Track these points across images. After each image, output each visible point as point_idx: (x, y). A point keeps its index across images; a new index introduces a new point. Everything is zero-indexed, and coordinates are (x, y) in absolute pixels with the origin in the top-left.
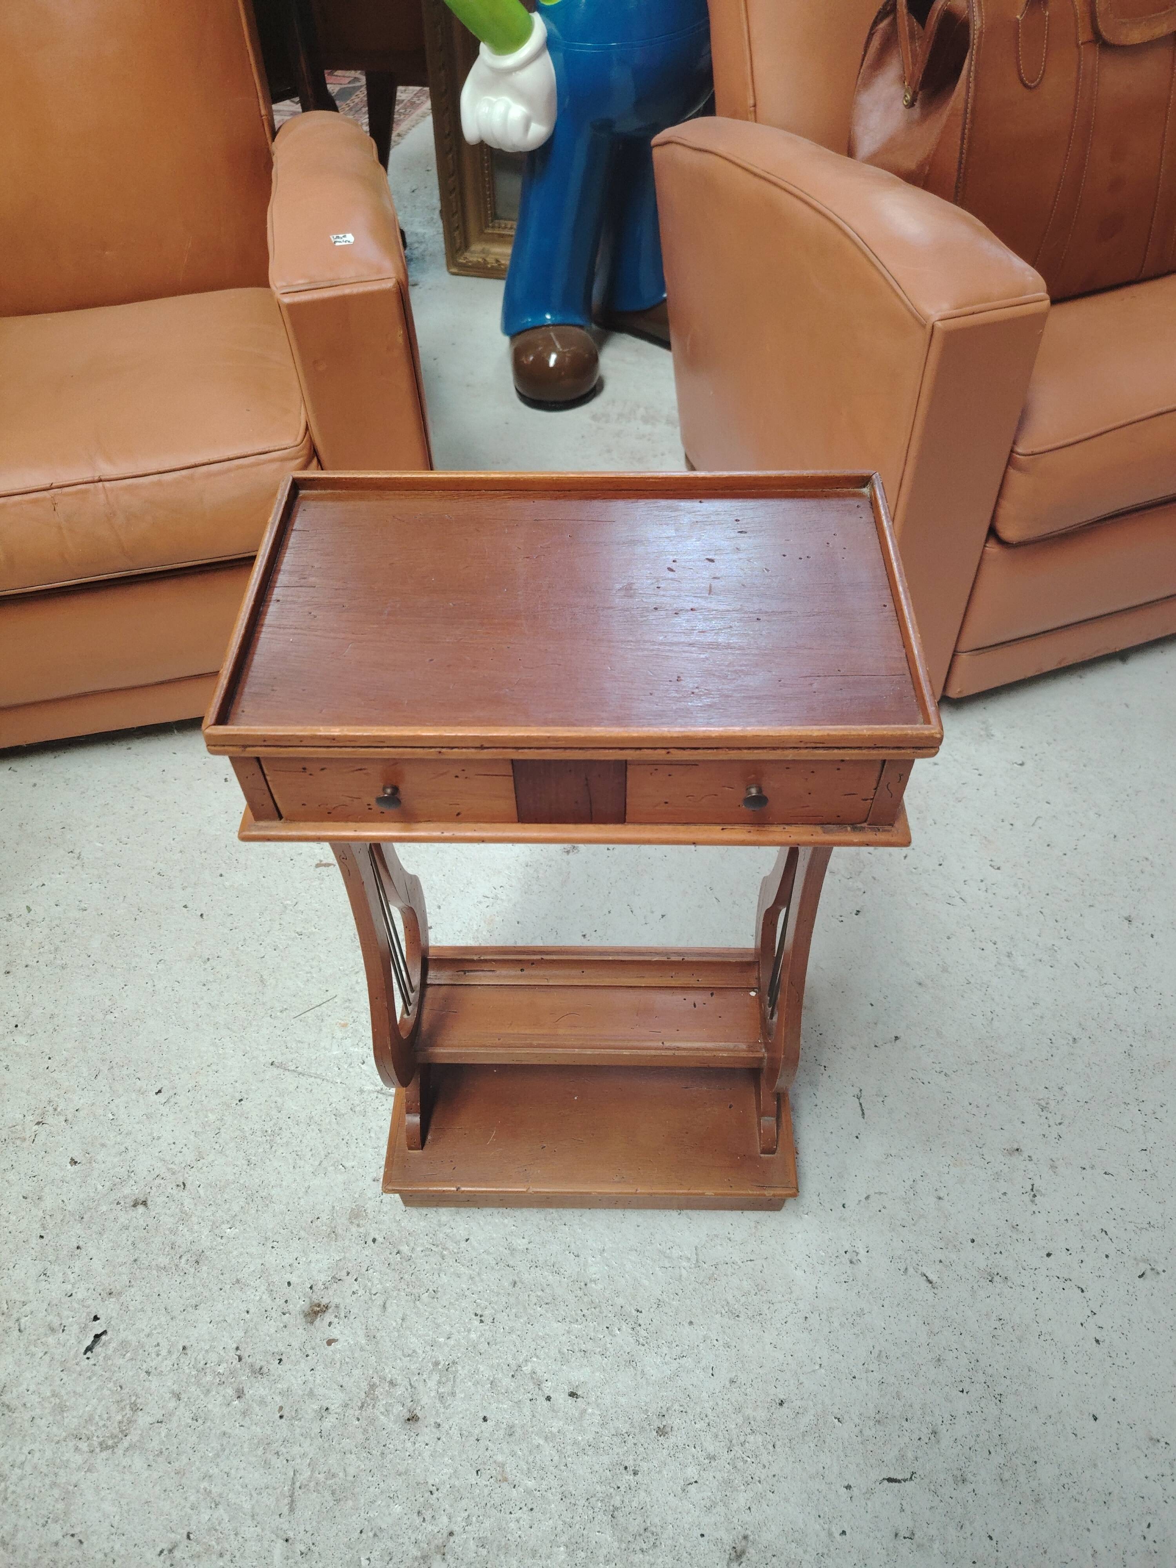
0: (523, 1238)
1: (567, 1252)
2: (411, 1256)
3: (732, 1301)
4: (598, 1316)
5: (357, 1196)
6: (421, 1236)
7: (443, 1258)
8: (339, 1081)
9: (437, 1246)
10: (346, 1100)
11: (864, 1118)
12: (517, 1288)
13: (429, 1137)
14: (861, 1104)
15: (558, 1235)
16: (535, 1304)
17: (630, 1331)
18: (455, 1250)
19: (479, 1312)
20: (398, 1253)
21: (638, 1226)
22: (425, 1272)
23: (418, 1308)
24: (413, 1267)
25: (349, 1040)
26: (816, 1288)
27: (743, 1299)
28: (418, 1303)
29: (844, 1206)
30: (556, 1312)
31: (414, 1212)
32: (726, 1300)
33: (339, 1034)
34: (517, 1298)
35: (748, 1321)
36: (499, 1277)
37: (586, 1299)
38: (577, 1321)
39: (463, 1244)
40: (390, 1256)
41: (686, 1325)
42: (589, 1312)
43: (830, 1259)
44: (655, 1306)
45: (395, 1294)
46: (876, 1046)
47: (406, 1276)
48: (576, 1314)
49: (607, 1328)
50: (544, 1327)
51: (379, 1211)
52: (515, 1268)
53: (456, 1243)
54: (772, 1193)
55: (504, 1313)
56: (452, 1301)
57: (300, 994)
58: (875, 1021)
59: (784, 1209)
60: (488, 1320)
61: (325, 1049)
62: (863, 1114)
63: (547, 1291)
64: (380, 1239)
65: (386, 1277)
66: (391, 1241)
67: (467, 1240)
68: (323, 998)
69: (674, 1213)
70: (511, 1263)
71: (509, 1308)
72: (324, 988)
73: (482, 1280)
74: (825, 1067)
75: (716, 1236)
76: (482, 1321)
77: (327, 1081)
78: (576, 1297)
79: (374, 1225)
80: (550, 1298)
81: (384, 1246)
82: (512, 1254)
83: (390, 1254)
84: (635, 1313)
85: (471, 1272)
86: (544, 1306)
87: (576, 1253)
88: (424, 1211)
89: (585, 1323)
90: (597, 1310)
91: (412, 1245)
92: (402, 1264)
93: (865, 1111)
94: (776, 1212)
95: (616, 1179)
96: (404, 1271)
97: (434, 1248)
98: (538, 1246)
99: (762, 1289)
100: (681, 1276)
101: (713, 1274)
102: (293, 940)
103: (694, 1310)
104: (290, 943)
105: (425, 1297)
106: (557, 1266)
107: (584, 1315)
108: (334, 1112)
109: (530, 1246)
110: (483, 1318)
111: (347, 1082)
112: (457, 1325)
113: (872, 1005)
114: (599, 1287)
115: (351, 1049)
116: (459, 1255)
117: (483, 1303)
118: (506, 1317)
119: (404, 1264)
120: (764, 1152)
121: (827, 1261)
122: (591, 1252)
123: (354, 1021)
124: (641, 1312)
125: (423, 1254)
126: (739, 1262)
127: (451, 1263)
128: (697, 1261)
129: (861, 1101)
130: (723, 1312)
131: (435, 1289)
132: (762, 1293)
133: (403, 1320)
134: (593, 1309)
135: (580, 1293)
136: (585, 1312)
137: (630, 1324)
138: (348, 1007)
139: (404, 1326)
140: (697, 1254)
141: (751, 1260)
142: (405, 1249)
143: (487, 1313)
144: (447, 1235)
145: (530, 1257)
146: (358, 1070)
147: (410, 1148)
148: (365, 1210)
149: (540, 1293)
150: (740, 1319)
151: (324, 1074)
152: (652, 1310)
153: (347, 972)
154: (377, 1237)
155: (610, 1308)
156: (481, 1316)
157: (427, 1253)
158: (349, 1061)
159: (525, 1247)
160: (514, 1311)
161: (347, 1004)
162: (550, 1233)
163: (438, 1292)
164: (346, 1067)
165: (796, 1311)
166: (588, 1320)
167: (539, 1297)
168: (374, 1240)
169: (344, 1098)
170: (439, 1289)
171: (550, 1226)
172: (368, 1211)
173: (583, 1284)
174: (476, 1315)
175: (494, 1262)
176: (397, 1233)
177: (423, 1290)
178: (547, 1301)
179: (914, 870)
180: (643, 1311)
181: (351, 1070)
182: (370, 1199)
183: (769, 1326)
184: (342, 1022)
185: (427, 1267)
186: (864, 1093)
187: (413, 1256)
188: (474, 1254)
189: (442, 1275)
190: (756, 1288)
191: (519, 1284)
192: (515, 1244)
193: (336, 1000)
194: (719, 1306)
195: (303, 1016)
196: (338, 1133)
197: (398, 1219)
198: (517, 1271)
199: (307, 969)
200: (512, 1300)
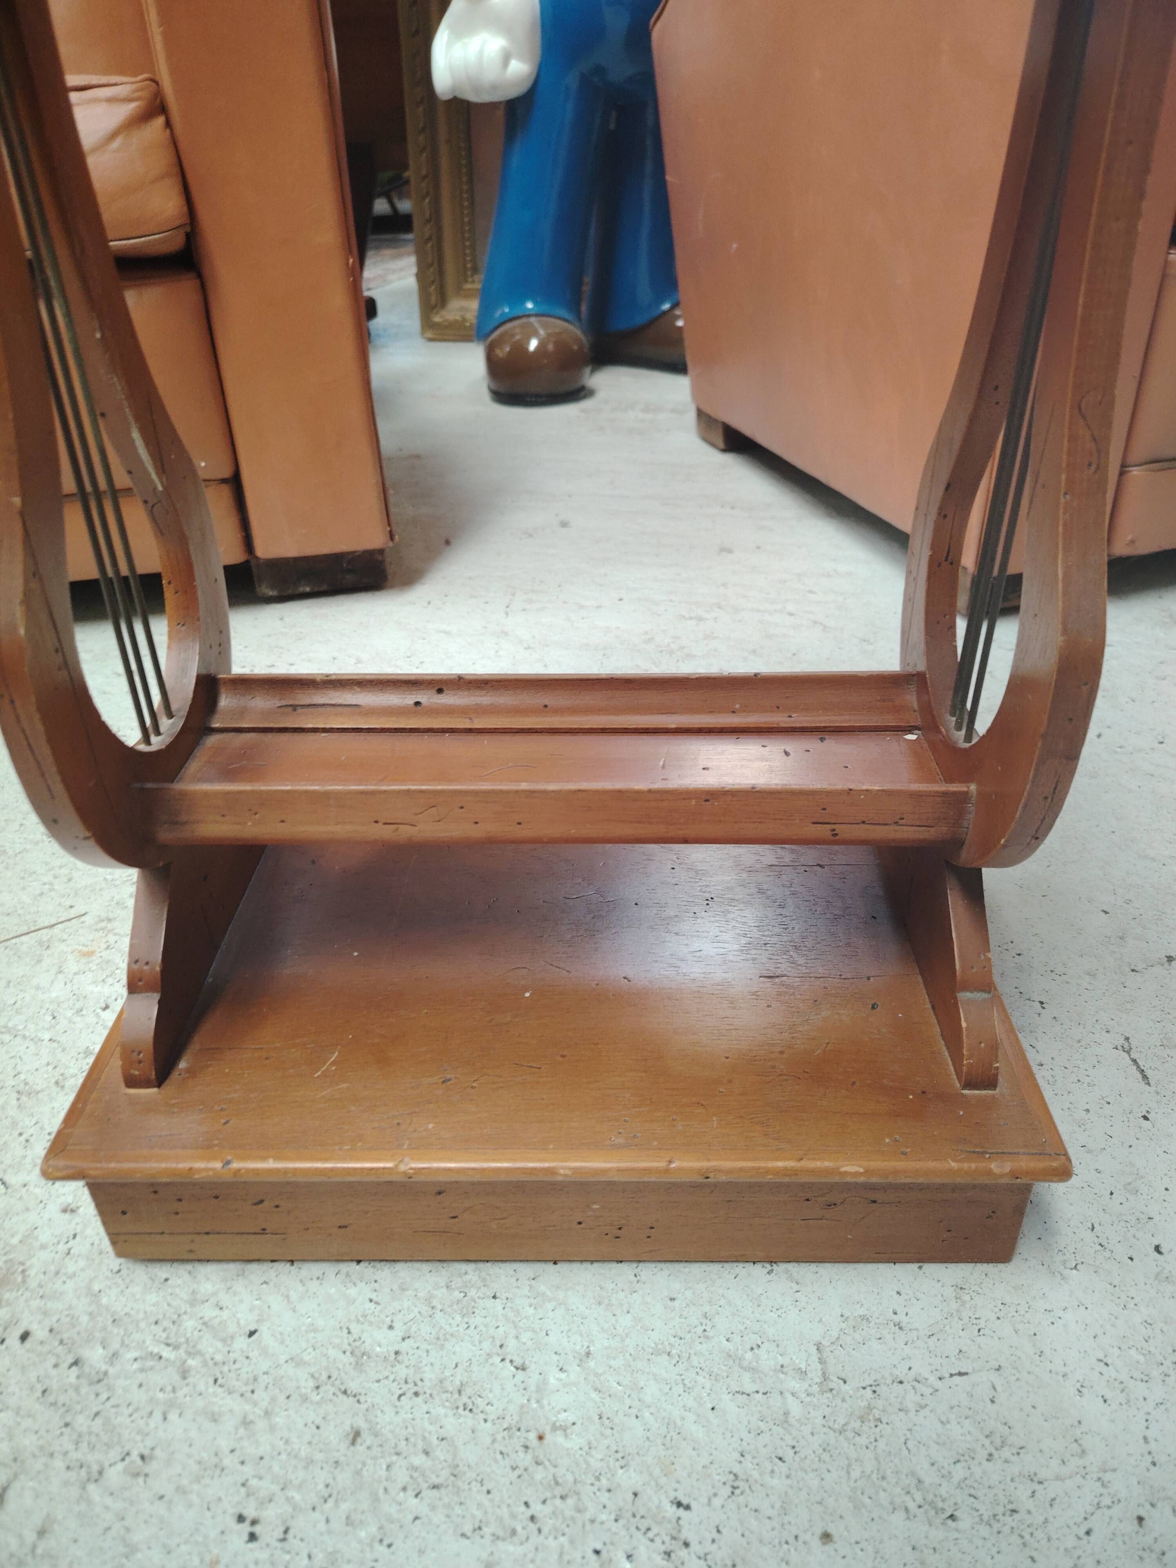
0: (391, 1327)
1: (497, 1360)
2: (106, 1373)
3: (930, 1477)
4: (573, 1519)
5: (15, 1241)
6: (143, 1325)
7: (184, 1374)
8: (47, 1036)
9: (176, 1347)
10: (50, 1068)
11: (1149, 1084)
12: (360, 1448)
13: (182, 1065)
14: (1134, 1061)
15: (477, 1320)
16: (404, 1489)
17: (659, 1560)
18: (219, 1358)
19: (250, 1513)
20: (76, 1363)
21: (672, 1299)
22: (131, 1409)
23: (90, 1502)
24: (104, 1396)
25: (90, 975)
26: (1146, 1439)
27: (959, 1472)
28: (91, 1487)
29: (1157, 1249)
30: (458, 1510)
31: (140, 1273)
32: (913, 1473)
33: (72, 966)
34: (358, 1473)
35: (984, 1531)
36: (318, 1421)
37: (539, 1474)
38: (514, 1532)
39: (241, 1343)
40: (54, 1372)
41: (816, 1543)
42: (547, 1509)
43: (1162, 1368)
44: (726, 1491)
45: (38, 1465)
46: (1133, 970)
47: (81, 1422)
48: (513, 1516)
49: (597, 1552)
50: (421, 1552)
51: (57, 1273)
52: (362, 1399)
53: (224, 1340)
54: (1007, 1167)
55: (317, 1515)
56: (185, 1482)
57: (20, 912)
58: (1120, 934)
59: (1016, 1261)
60: (269, 1533)
61: (38, 988)
62: (1145, 1077)
63: (441, 1453)
64: (39, 1332)
65: (27, 1423)
66: (65, 1336)
67: (252, 1334)
68: (59, 917)
69: (758, 1271)
70: (353, 1386)
71: (331, 1503)
72: (68, 903)
73: (272, 1428)
74: (1042, 1003)
75: (865, 1318)
76: (252, 1537)
77: (24, 1037)
78: (514, 1468)
79: (36, 1303)
80: (445, 1473)
81: (46, 1348)
82: (358, 1366)
83: (56, 1366)
84: (671, 1511)
85: (248, 1407)
86: (427, 1493)
87: (518, 1362)
88: (162, 1271)
89: (535, 1539)
90: (570, 1501)
91: (115, 1345)
92: (77, 1389)
93: (1149, 1073)
94: (1001, 1266)
95: (620, 1140)
96: (78, 1408)
97: (166, 1353)
98: (425, 1346)
99: (1003, 1444)
100: (786, 1414)
101: (870, 1408)
102: (37, 843)
103: (831, 1502)
104: (28, 847)
105: (115, 1475)
106: (469, 1391)
107: (532, 1518)
108: (21, 1087)
109: (404, 1347)
110: (257, 1529)
111: (63, 1039)
112: (184, 1548)
113: (1106, 913)
114: (575, 1442)
115: (91, 988)
116: (225, 1369)
117: (267, 1486)
118: (322, 1526)
119: (83, 1391)
120: (969, 1084)
121: (1156, 1373)
122: (556, 1358)
123: (108, 948)
124: (688, 1508)
125: (136, 1366)
126: (933, 1379)
127: (201, 1387)
128: (825, 1377)
129: (1133, 1056)
130: (912, 1506)
131: (146, 1452)
132: (1006, 1453)
133: (42, 1533)
134: (558, 1502)
135: (524, 1459)
136: (537, 1508)
137: (658, 1540)
138: (102, 929)
139: (39, 1551)
140: (821, 1361)
141: (960, 1374)
142: (95, 1356)
143: (271, 1514)
144: (205, 1324)
145: (402, 1371)
146: (92, 1019)
147: (131, 1082)
148: (23, 1271)
149: (418, 1460)
150: (960, 1525)
151: (21, 1027)
152: (717, 1502)
153: (117, 882)
154: (34, 1328)
155: (605, 1497)
156: (254, 1522)
157: (149, 1363)
158: (78, 1005)
159: (392, 1349)
160: (344, 1507)
161: (103, 924)
162: (458, 1318)
163: (152, 1458)
164: (69, 1014)
165: (1106, 1501)
166: (545, 1530)
167: (416, 1469)
168: (25, 1337)
169: (48, 1064)
170: (158, 1452)
171: (458, 1301)
172: (32, 1273)
173: (533, 1436)
174: (241, 1519)
175: (311, 1383)
176: (84, 1319)
177: (114, 1454)
178: (436, 1481)
179: (1119, 750)
180: (694, 1505)
181: (77, 1019)
182: (43, 1247)
183: (1044, 1542)
184: (85, 949)
185: (139, 1397)
186: (1134, 1043)
187: (111, 1371)
188: (264, 1365)
189: (173, 1416)
190: (987, 1442)
191: (367, 1438)
192: (368, 1341)
193: (83, 919)
194: (898, 1490)
195: (14, 941)
196: (15, 1124)
197: (96, 1287)
198: (364, 1406)
199: (49, 878)
200: (344, 1478)
